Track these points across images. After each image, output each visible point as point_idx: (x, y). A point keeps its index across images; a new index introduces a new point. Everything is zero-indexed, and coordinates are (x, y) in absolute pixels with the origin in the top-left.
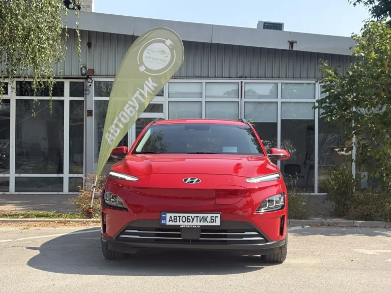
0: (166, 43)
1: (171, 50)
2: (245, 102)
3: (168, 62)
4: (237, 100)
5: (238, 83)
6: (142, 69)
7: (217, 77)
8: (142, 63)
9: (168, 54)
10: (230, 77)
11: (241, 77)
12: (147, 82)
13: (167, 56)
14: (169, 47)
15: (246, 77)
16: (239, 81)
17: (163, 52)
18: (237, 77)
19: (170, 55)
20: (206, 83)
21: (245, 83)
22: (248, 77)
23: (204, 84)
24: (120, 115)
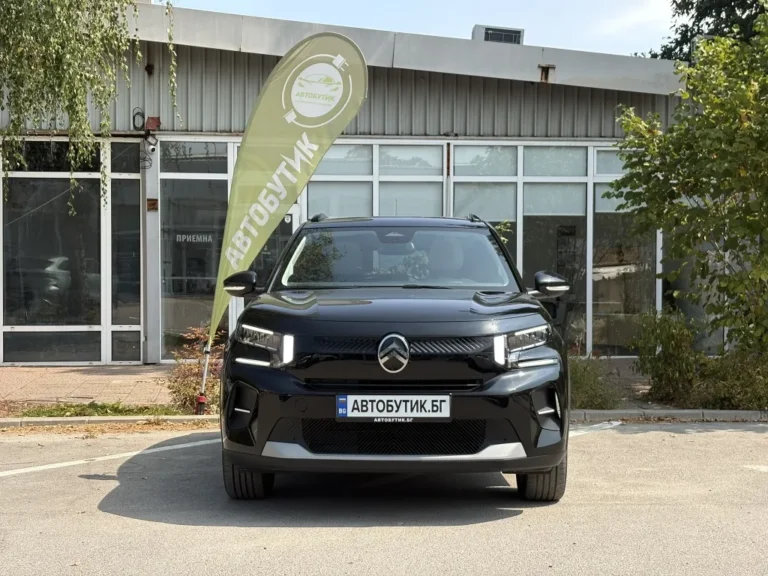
24: (252, 211)
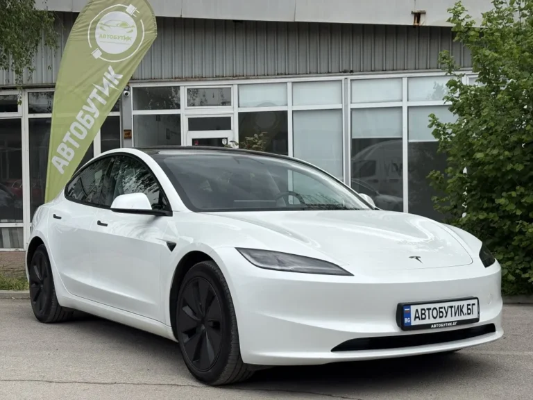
0: (127, 10)
1: (137, 21)
2: (351, 109)
3: (133, 40)
4: (339, 106)
5: (341, 81)
6: (97, 54)
7: (310, 73)
8: (96, 46)
9: (133, 26)
10: (329, 73)
11: (345, 72)
12: (106, 74)
13: (132, 31)
14: (132, 16)
15: (352, 71)
16: (342, 78)
17: (124, 25)
18: (340, 72)
19: (135, 29)
20: (293, 83)
21: (351, 80)
22: (356, 71)
23: (289, 85)
24: (72, 128)
